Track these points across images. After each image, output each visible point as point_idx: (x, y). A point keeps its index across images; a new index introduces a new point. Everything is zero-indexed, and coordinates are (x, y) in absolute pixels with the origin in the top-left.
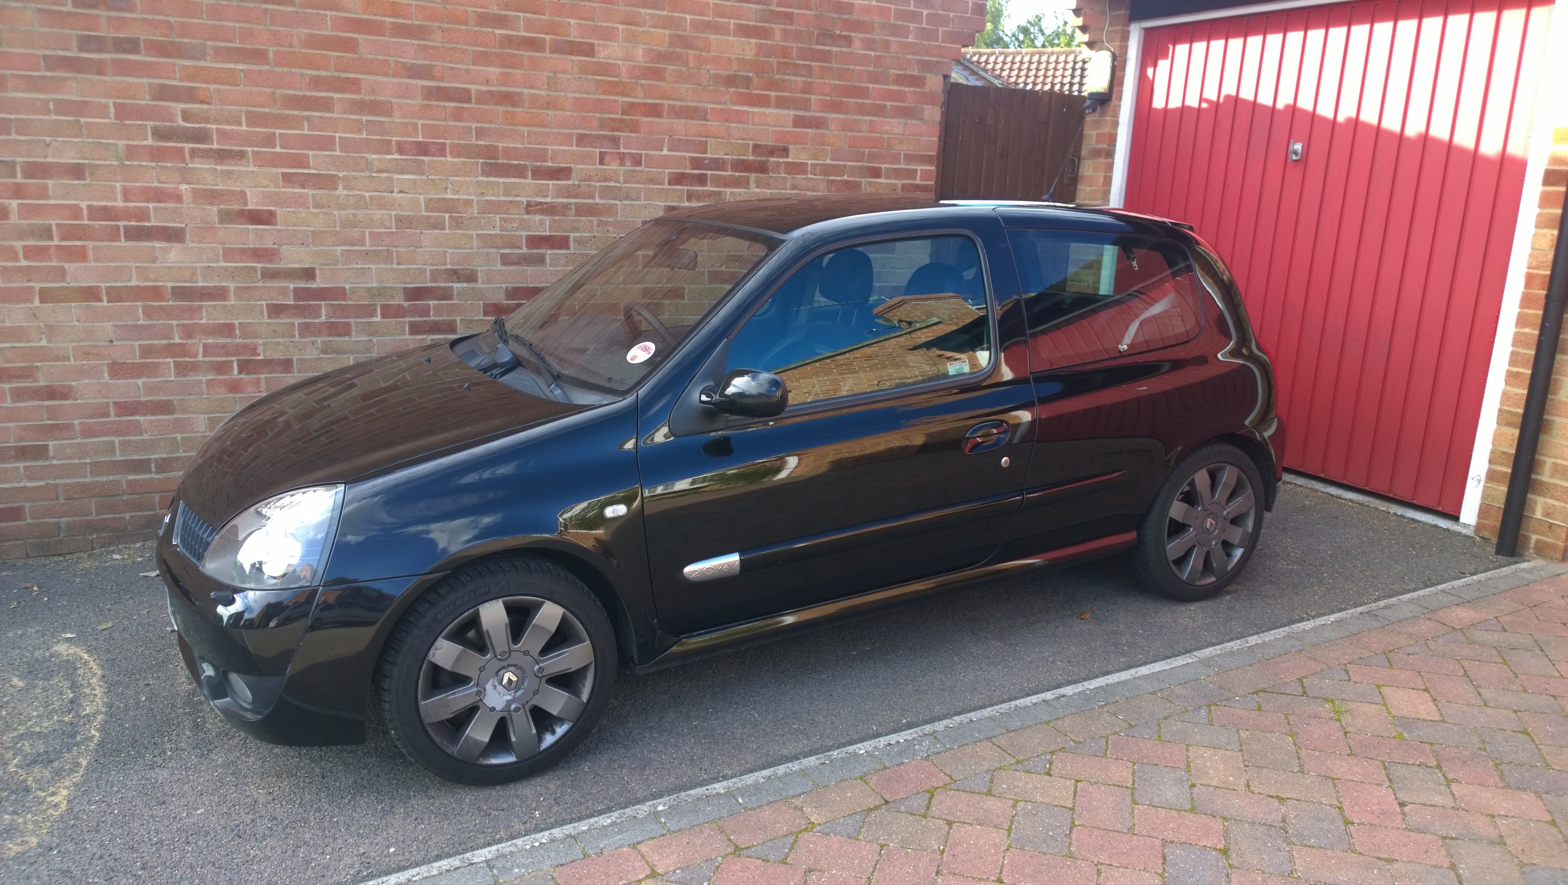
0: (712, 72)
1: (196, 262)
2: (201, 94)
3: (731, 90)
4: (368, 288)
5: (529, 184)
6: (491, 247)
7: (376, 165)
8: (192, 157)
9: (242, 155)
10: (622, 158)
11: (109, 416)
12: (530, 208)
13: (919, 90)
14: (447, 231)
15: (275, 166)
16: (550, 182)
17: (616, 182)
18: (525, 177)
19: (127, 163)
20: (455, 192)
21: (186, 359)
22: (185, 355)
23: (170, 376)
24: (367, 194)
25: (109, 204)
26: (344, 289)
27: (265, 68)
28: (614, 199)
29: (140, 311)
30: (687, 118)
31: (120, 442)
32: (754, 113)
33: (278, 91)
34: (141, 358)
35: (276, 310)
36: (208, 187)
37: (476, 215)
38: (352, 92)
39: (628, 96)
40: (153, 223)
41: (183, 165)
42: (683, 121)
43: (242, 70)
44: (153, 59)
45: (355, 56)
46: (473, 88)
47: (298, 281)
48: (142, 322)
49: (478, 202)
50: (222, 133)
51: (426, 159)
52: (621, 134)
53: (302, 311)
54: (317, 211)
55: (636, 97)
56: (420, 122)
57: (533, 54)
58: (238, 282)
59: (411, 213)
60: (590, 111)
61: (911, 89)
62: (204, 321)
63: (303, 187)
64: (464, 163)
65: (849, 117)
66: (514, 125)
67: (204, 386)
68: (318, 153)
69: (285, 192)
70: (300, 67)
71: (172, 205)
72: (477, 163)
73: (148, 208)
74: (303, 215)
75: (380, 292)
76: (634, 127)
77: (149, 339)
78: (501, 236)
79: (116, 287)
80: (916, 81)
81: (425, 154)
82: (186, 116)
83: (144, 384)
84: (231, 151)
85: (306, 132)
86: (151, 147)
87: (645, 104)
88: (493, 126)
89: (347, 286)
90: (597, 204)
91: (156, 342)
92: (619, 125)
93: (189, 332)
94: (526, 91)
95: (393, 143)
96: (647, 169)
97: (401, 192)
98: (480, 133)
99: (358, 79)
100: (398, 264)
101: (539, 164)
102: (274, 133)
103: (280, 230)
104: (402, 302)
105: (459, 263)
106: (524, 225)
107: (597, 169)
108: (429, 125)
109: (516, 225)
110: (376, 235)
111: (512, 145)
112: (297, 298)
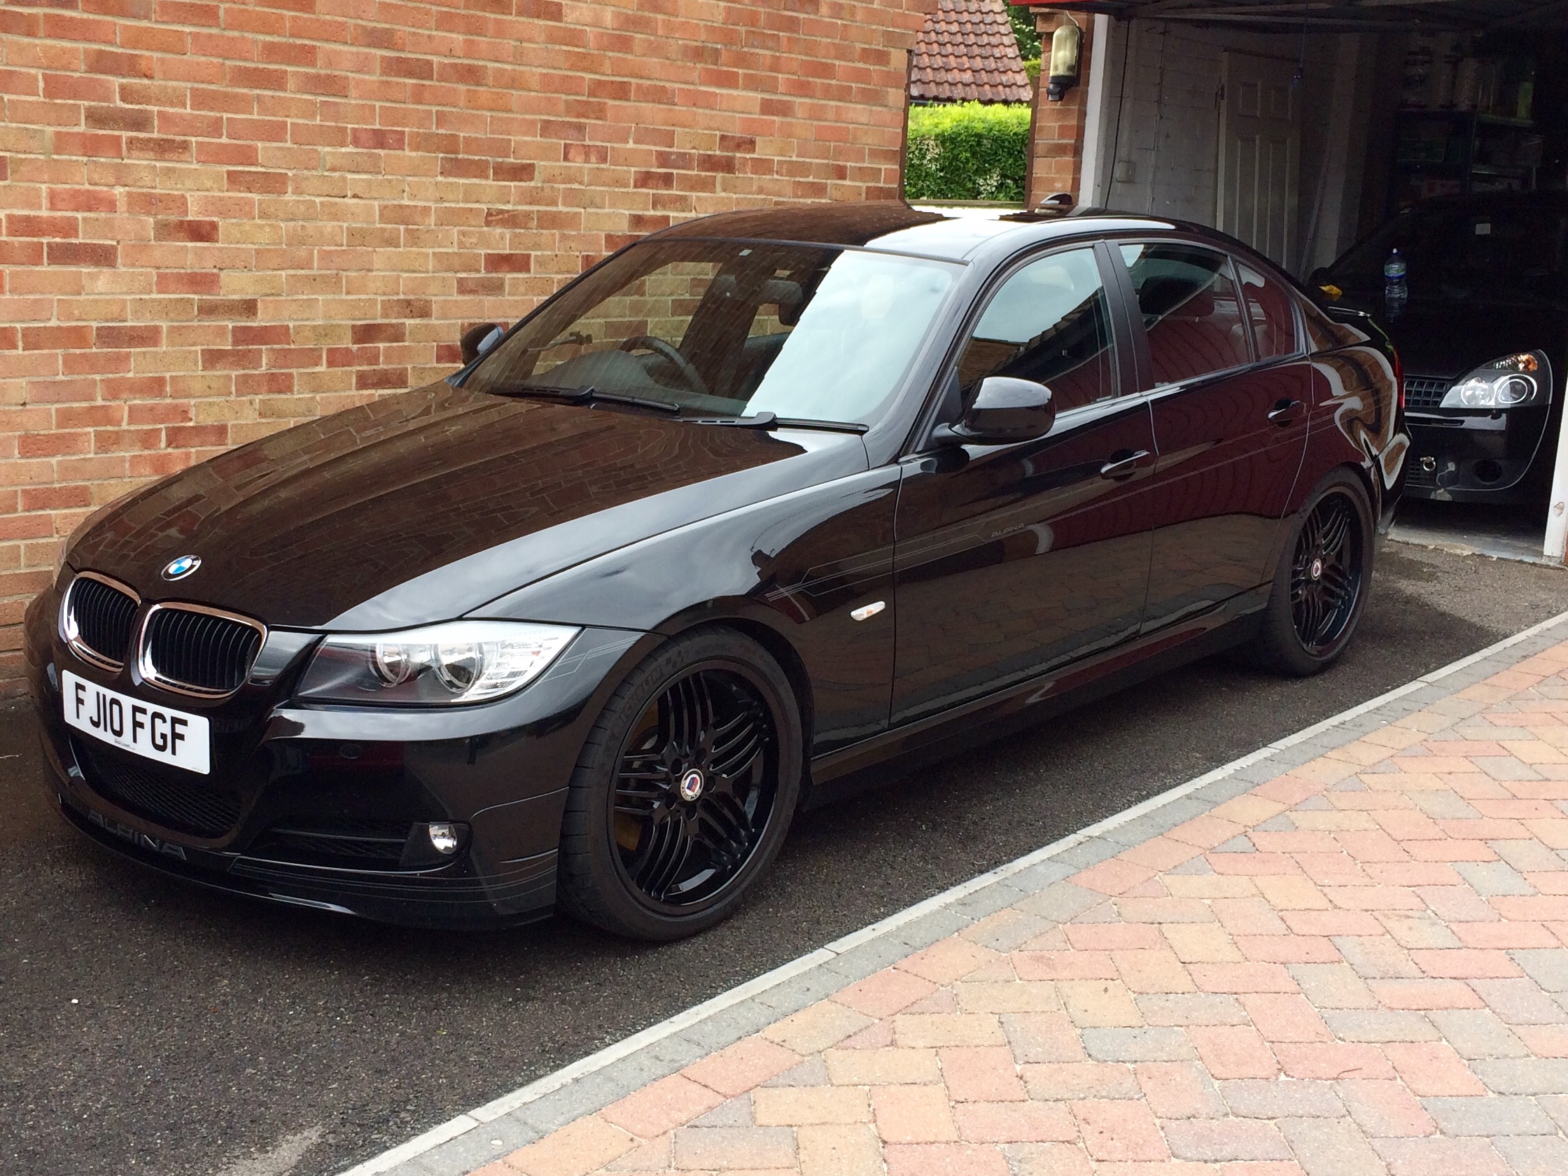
0: (680, 42)
1: (127, 293)
2: (143, 65)
3: (698, 66)
4: (315, 326)
5: (491, 186)
6: (447, 271)
7: (329, 161)
8: (129, 149)
9: (185, 146)
10: (587, 151)
11: (16, 510)
12: (491, 218)
13: (884, 68)
14: (401, 249)
15: (221, 162)
16: (512, 184)
17: (581, 183)
18: (486, 177)
19: (55, 157)
20: (413, 196)
21: (109, 428)
22: (109, 422)
23: (89, 452)
24: (318, 200)
25: (32, 213)
26: (287, 328)
27: (214, 31)
28: (578, 206)
29: (61, 362)
30: (654, 101)
31: (26, 546)
32: (722, 95)
33: (228, 62)
34: (58, 427)
35: (213, 358)
36: (145, 190)
37: (433, 227)
38: (308, 65)
39: (596, 73)
40: (80, 240)
41: (120, 161)
42: (650, 105)
43: (191, 33)
44: (91, 17)
45: (312, 16)
46: (435, 59)
47: (238, 318)
48: (61, 377)
49: (437, 210)
50: (163, 118)
51: (382, 152)
52: (587, 121)
53: (241, 358)
54: (263, 222)
55: (604, 74)
56: (378, 104)
57: (499, 17)
58: (172, 320)
59: (364, 225)
60: (556, 92)
61: (877, 67)
62: (131, 375)
63: (249, 189)
64: (423, 158)
65: (815, 101)
66: (477, 109)
67: (127, 465)
68: (268, 144)
69: (229, 198)
70: (253, 32)
71: (103, 214)
72: (436, 158)
73: (77, 219)
74: (247, 228)
75: (326, 332)
76: (600, 113)
77: (68, 401)
78: (459, 255)
79: (34, 328)
80: (882, 57)
81: (382, 145)
82: (126, 94)
83: (59, 463)
84: (174, 141)
85: (255, 117)
86: (83, 134)
87: (612, 82)
88: (454, 110)
89: (291, 324)
90: (560, 212)
91: (75, 405)
92: (584, 110)
93: (114, 391)
94: (490, 65)
95: (349, 131)
96: (612, 167)
97: (355, 196)
98: (441, 119)
99: (314, 47)
100: (348, 293)
101: (500, 160)
102: (222, 117)
103: (220, 250)
104: (350, 345)
105: (412, 292)
106: (483, 240)
107: (561, 167)
108: (388, 108)
109: (474, 240)
110: (325, 256)
111: (473, 135)
112: (236, 342)
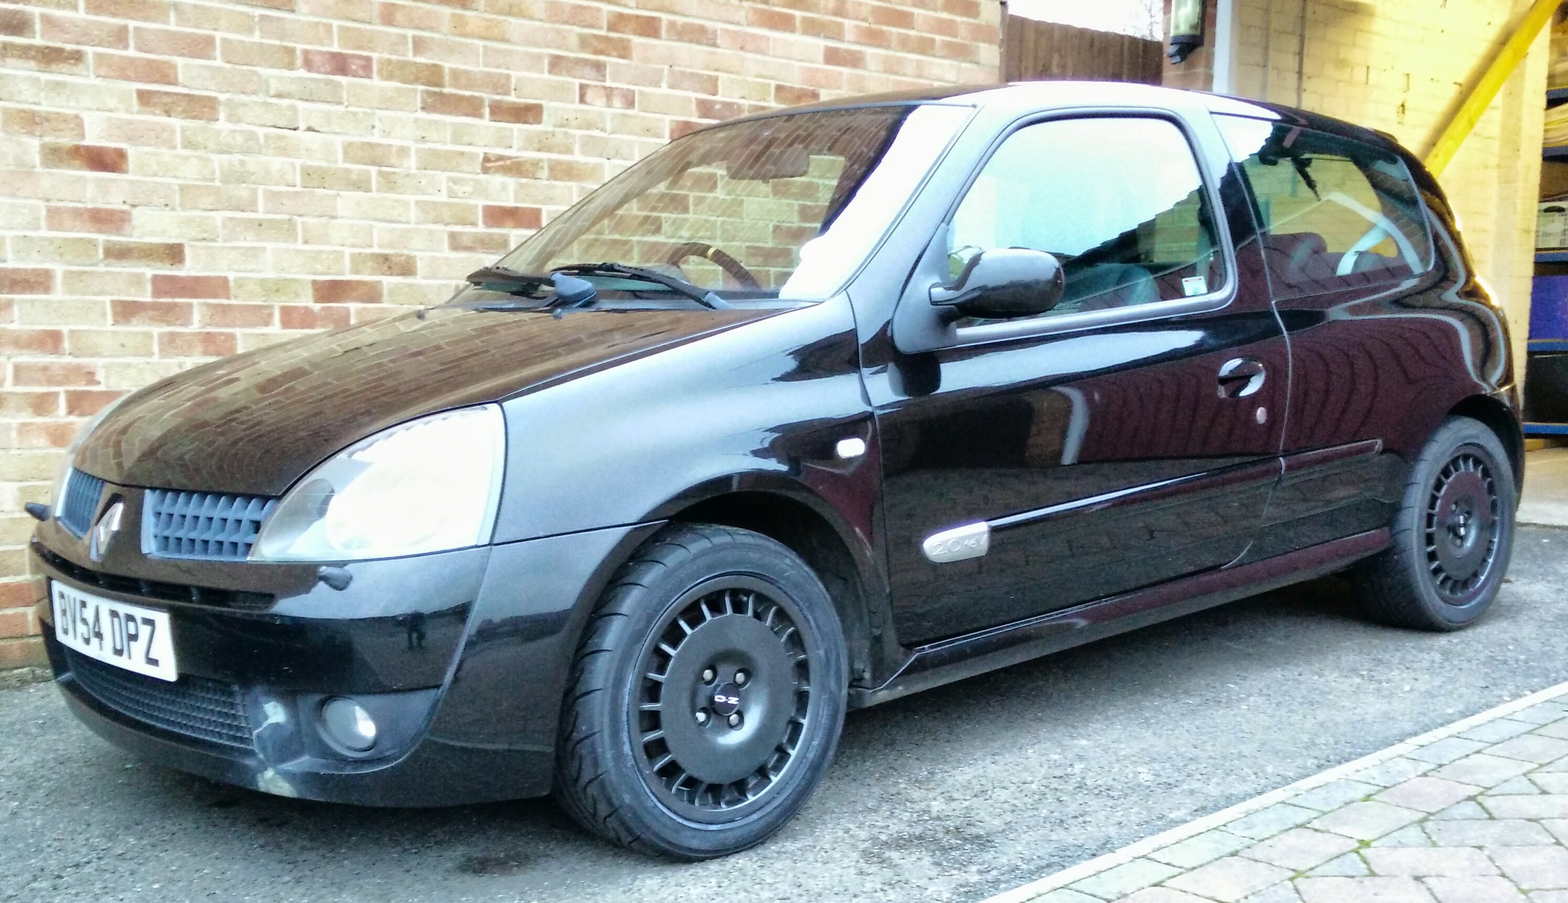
4: (262, 280)
5: (487, 128)
6: (435, 222)
7: (274, 87)
9: (77, 57)
10: (609, 93)
12: (488, 164)
13: (972, 20)
14: (374, 194)
15: (127, 78)
16: (515, 126)
17: (603, 130)
18: (480, 116)
20: (385, 133)
24: (261, 132)
26: (225, 280)
28: (600, 156)
30: (691, 41)
32: (775, 40)
35: (125, 311)
36: (26, 106)
37: (414, 171)
39: (616, 4)
42: (686, 45)
47: (159, 264)
49: (418, 151)
50: (48, 21)
51: (344, 80)
52: (608, 59)
53: (165, 313)
54: (188, 153)
56: (336, 23)
58: (69, 264)
59: (323, 164)
60: (567, 23)
61: (965, 19)
62: (14, 326)
63: (168, 113)
64: (398, 90)
65: (890, 53)
66: (465, 37)
67: (13, 434)
68: (190, 61)
69: (141, 122)
72: (415, 90)
74: (167, 159)
75: (278, 287)
76: (624, 51)
78: (450, 205)
81: (344, 72)
84: (62, 50)
85: (173, 28)
87: (637, 17)
88: (436, 36)
89: (231, 276)
90: (577, 162)
92: (605, 46)
95: (298, 53)
96: (642, 114)
97: (310, 129)
98: (419, 45)
100: (306, 242)
101: (498, 97)
103: (132, 182)
104: (311, 304)
105: (391, 245)
106: (480, 190)
107: (576, 111)
108: (348, 29)
109: (468, 189)
110: (273, 196)
111: (462, 67)
112: (157, 292)
